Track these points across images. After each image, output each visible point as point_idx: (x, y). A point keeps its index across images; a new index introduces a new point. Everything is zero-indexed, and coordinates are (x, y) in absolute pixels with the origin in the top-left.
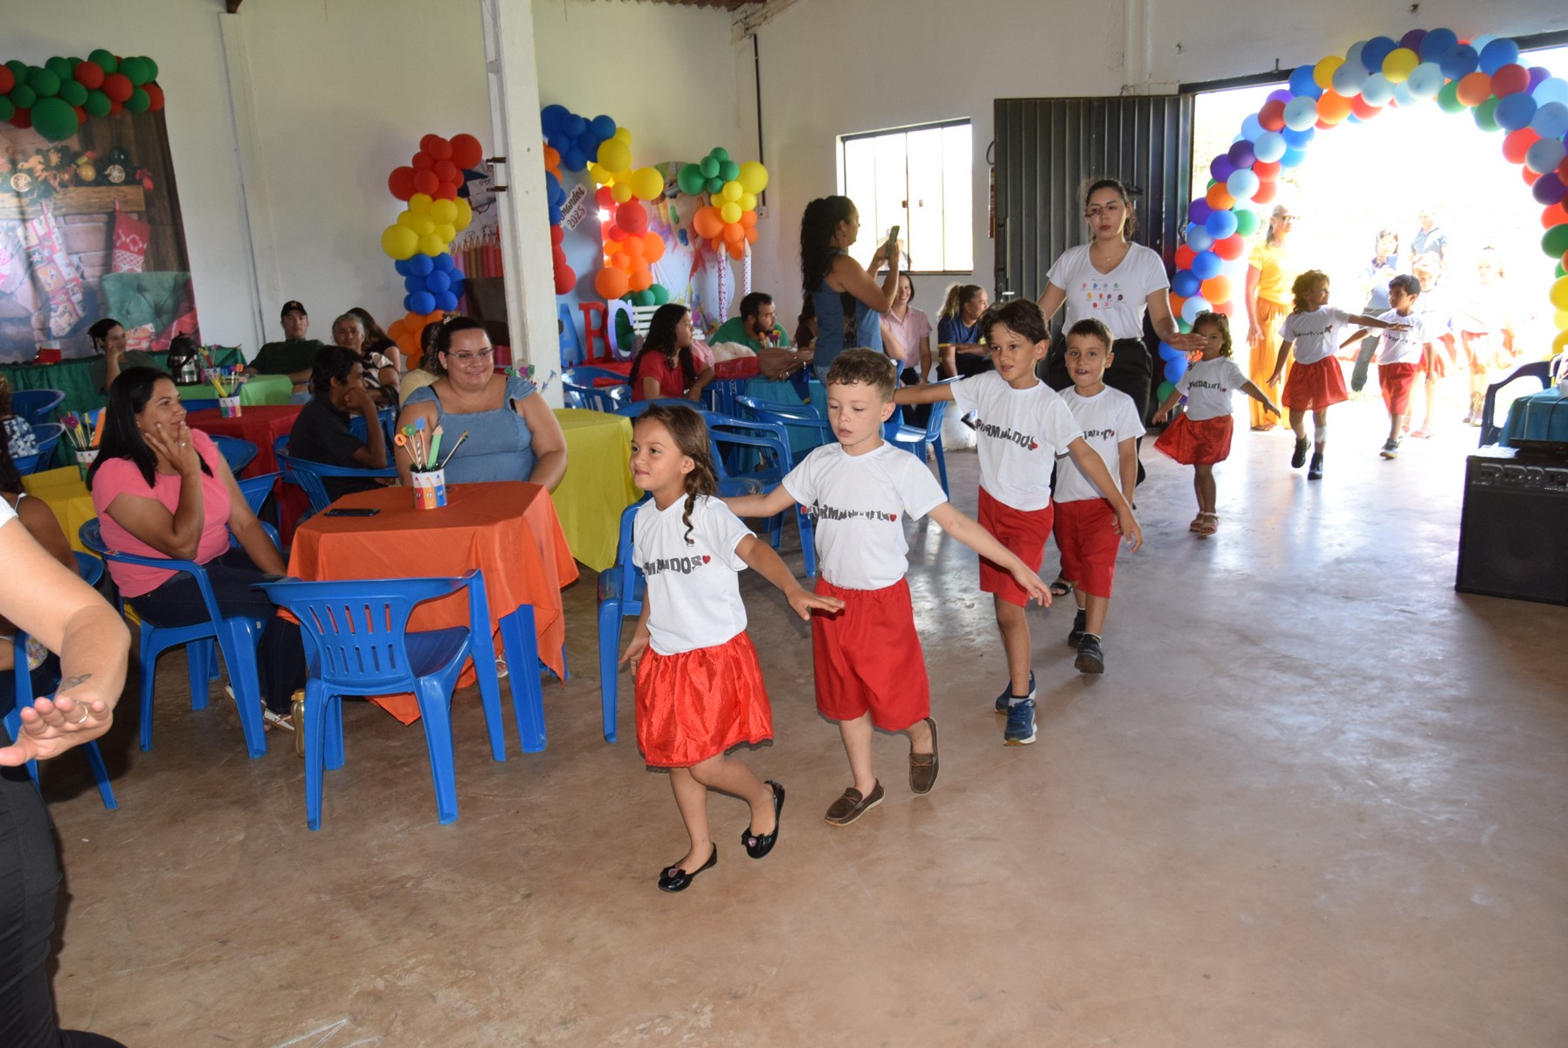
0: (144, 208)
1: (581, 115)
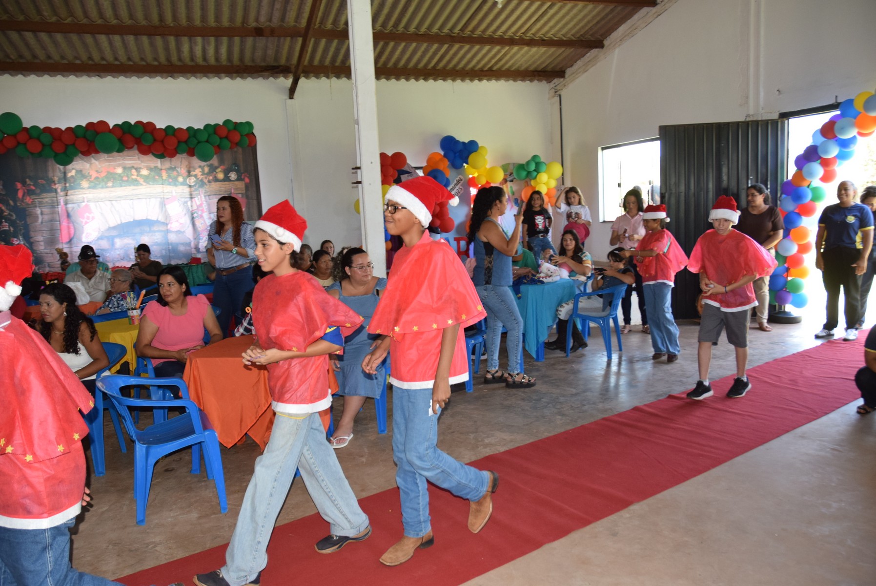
0: (244, 192)
1: (461, 140)
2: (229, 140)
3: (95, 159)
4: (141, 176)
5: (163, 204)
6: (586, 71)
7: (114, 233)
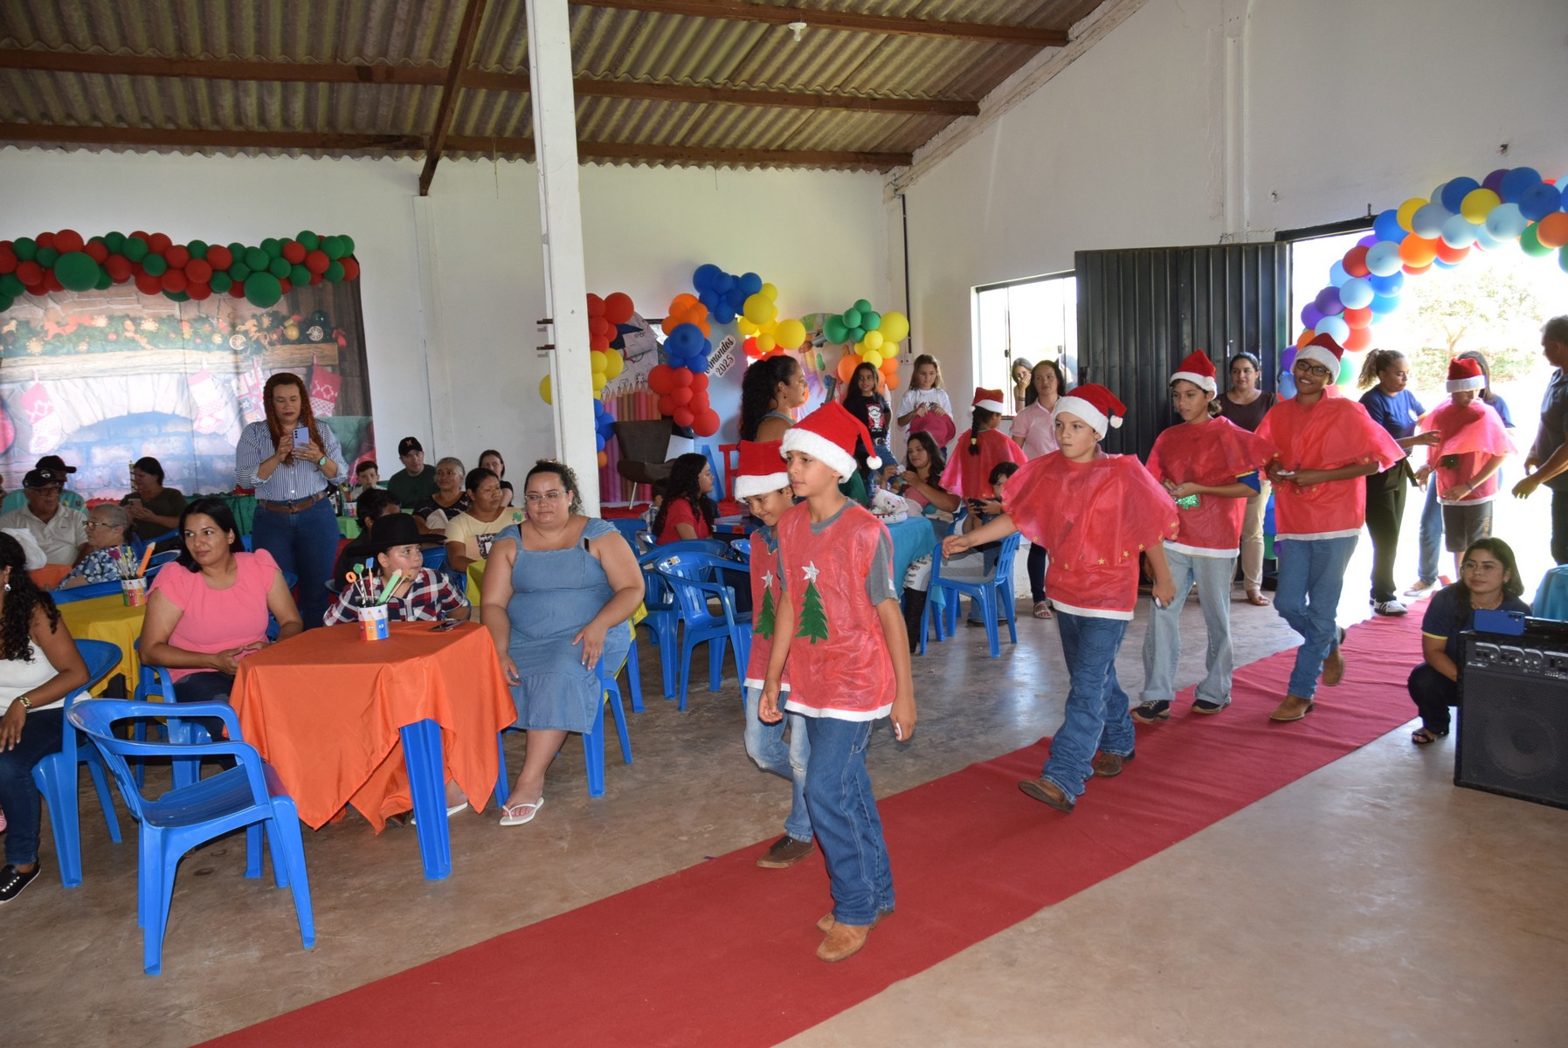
0: (337, 362)
1: (731, 274)
2: (309, 269)
3: (55, 302)
4: (143, 332)
5: (184, 385)
6: (948, 155)
7: (91, 437)
